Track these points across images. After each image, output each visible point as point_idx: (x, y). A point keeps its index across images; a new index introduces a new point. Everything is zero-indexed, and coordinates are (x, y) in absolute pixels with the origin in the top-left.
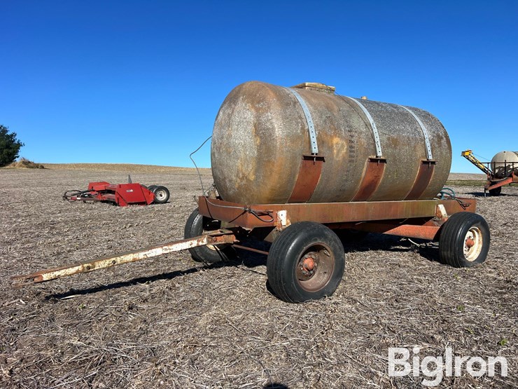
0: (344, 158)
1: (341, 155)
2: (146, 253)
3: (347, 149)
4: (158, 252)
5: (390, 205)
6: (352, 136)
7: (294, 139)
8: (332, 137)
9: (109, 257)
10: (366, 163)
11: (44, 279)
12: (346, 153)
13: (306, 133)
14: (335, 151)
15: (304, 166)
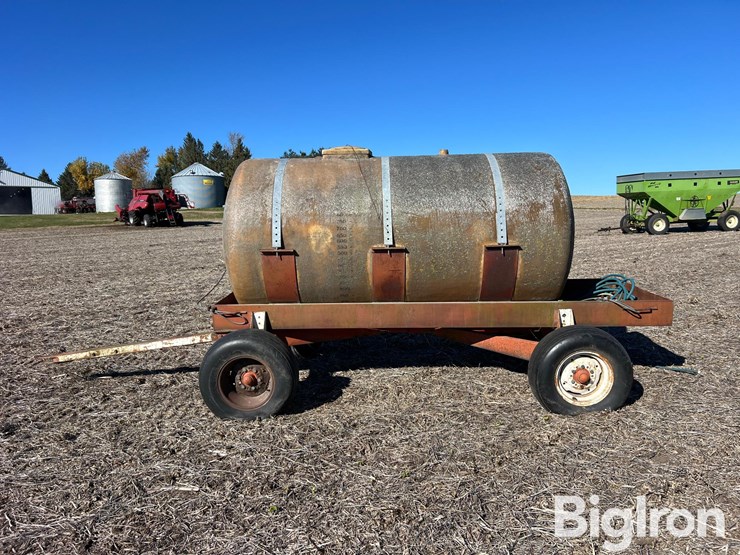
0: (329, 250)
1: (323, 246)
2: (147, 345)
3: (333, 239)
4: (157, 345)
5: (448, 309)
6: (342, 222)
7: (248, 231)
8: (307, 225)
9: (111, 346)
10: (369, 255)
11: (60, 360)
12: (331, 243)
13: (268, 223)
14: (313, 242)
15: (266, 264)
